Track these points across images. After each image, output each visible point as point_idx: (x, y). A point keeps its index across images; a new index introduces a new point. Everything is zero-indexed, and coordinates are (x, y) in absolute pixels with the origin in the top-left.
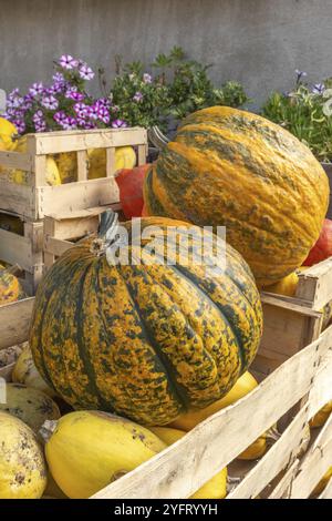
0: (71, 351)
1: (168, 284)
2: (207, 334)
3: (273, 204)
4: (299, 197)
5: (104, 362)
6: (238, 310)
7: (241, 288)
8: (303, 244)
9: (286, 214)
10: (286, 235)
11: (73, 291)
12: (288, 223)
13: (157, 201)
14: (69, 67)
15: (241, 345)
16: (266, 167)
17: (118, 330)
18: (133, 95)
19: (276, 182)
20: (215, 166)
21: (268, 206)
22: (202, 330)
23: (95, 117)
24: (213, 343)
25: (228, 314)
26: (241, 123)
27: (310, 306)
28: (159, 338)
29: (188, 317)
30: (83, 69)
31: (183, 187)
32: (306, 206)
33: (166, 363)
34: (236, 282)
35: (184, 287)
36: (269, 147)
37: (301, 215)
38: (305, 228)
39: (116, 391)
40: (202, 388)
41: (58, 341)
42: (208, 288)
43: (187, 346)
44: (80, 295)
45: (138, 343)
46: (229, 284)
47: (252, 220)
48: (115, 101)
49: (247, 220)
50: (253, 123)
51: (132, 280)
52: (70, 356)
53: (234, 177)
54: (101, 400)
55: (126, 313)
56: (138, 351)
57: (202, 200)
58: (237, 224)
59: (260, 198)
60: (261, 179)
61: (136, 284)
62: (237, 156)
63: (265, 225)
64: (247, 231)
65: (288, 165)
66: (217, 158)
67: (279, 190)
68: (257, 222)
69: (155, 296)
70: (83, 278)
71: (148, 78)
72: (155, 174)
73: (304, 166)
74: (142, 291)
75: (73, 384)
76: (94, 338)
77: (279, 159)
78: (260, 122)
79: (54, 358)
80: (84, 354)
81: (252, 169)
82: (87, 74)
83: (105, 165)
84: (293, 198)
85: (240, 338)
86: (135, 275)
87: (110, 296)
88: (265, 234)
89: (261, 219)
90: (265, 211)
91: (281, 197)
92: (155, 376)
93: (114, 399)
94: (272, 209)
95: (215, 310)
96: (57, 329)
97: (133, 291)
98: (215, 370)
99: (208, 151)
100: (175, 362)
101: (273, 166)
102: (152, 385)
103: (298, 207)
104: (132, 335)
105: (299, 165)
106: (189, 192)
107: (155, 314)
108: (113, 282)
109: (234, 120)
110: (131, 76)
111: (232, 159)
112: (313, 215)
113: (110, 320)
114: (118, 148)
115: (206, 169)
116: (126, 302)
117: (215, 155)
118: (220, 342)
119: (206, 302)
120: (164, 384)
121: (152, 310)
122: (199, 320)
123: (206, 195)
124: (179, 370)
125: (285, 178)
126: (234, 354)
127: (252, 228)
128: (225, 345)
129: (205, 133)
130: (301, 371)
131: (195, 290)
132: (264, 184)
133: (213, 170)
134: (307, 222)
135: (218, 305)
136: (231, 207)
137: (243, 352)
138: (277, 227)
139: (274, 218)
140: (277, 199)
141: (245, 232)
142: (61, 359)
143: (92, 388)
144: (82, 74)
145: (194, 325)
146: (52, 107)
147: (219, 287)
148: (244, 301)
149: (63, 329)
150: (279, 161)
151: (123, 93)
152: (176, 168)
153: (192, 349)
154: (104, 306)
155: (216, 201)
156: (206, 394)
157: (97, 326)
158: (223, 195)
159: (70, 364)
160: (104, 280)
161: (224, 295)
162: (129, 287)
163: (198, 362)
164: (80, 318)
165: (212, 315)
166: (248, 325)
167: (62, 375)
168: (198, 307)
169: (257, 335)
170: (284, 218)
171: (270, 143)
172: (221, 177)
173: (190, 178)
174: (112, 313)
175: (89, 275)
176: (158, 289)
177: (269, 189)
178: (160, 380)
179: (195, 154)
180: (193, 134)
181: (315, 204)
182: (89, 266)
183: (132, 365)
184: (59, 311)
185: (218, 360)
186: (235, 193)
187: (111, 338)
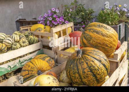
0: (77, 75)
1: (93, 61)
2: (101, 69)
3: (108, 41)
4: (113, 39)
5: (84, 77)
6: (106, 64)
7: (106, 60)
8: (114, 48)
9: (111, 43)
10: (111, 47)
11: (76, 64)
12: (111, 45)
13: (84, 43)
14: (54, 10)
15: (107, 70)
16: (106, 35)
17: (86, 71)
18: (68, 14)
19: (108, 37)
20: (96, 36)
21: (107, 42)
22: (100, 69)
23: (61, 20)
24: (102, 71)
25: (104, 65)
26: (99, 26)
27: (117, 60)
28: (93, 71)
29: (98, 67)
30: (57, 10)
31: (90, 40)
32: (114, 41)
33: (95, 76)
34: (104, 59)
35: (96, 62)
36: (106, 30)
37: (113, 43)
38: (114, 45)
39: (86, 81)
40: (101, 79)
41: (74, 74)
42: (100, 61)
43: (98, 72)
44: (77, 65)
45: (89, 73)
46: (103, 60)
47: (104, 45)
48: (64, 16)
49: (103, 45)
50: (102, 26)
51: (86, 61)
52: (77, 76)
53: (100, 37)
54: (83, 83)
55: (86, 67)
56: (90, 74)
57: (94, 42)
58: (101, 46)
59: (105, 41)
60: (105, 37)
61: (87, 62)
62: (100, 33)
63: (107, 46)
64: (103, 47)
65: (110, 33)
66: (96, 34)
67: (109, 39)
68: (105, 45)
69: (91, 64)
70: (77, 62)
71: (71, 10)
72: (83, 38)
73: (113, 33)
74: (89, 63)
75: (78, 81)
76: (81, 73)
77: (108, 32)
78: (103, 25)
79: (74, 77)
80: (80, 75)
81: (103, 35)
82: (57, 11)
83: (66, 32)
84: (112, 40)
85: (107, 69)
86: (87, 60)
87: (83, 65)
88: (107, 47)
89: (106, 45)
90: (106, 43)
91: (109, 40)
92: (93, 78)
93: (86, 83)
94: (108, 43)
95: (102, 65)
96: (73, 72)
97: (87, 64)
98: (103, 76)
99: (94, 33)
100: (96, 75)
101: (107, 34)
102: (93, 80)
103: (113, 41)
104: (88, 71)
105: (112, 33)
106: (91, 41)
107: (92, 67)
108: (83, 62)
109: (98, 26)
110: (67, 10)
111: (99, 34)
112: (116, 42)
113: (84, 69)
114: (68, 28)
115: (94, 37)
116: (86, 65)
117: (95, 33)
118: (104, 71)
119: (100, 64)
120: (95, 79)
121: (91, 67)
122: (100, 67)
123: (95, 42)
124: (97, 76)
125: (110, 36)
126: (106, 72)
127: (104, 47)
128: (105, 71)
129: (93, 29)
130: (117, 73)
131: (98, 62)
132: (106, 38)
133: (95, 37)
134: (115, 44)
135: (102, 64)
136: (100, 43)
137: (107, 72)
138: (109, 46)
139: (108, 44)
140: (108, 40)
141: (103, 48)
142: (75, 77)
143: (82, 81)
144: (56, 11)
145: (99, 68)
146: (51, 20)
147: (102, 61)
148: (107, 62)
149: (75, 71)
150: (108, 33)
151: (66, 14)
152: (88, 37)
153: (99, 72)
154: (82, 67)
155: (97, 43)
156: (102, 80)
157: (81, 70)
158: (98, 41)
159: (77, 78)
160: (81, 62)
161: (103, 62)
162: (86, 63)
163: (101, 75)
164: (78, 69)
165: (102, 66)
166: (108, 67)
167: (75, 80)
168: (99, 65)
169: (109, 68)
170: (110, 44)
171: (106, 29)
172: (97, 38)
173: (91, 38)
174: (84, 68)
175: (78, 61)
176: (91, 63)
177: (107, 39)
178: (94, 79)
179: (91, 34)
180: (90, 29)
181: (116, 40)
182: (77, 59)
183: (89, 77)
184: (73, 68)
185: (104, 74)
186: (100, 41)
187: (85, 72)
